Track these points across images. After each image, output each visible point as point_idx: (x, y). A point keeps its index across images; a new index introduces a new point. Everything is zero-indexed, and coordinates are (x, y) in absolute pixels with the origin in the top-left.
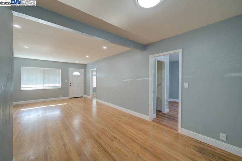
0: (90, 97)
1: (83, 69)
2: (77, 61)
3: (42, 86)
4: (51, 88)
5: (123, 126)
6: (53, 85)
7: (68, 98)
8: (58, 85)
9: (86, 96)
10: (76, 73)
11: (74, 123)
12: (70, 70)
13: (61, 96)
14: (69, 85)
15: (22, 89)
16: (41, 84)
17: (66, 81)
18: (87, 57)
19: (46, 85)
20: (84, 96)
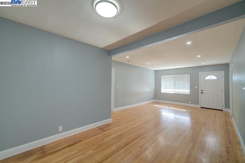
1: (223, 72)
2: (204, 63)
3: (173, 90)
4: (181, 93)
6: (183, 91)
7: (199, 106)
9: (228, 110)
10: (211, 77)
12: (201, 74)
13: (190, 102)
14: (200, 91)
15: (162, 92)
17: (196, 87)
18: (199, 56)
19: (176, 90)
20: (225, 110)
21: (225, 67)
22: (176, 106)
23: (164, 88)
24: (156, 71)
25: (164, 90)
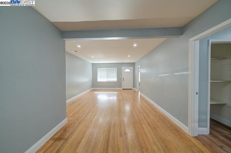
0: (136, 90)
1: (132, 67)
2: (126, 61)
3: (106, 79)
4: (111, 81)
5: (144, 125)
6: (113, 79)
7: (122, 89)
8: (115, 79)
9: (135, 89)
10: (127, 70)
11: (125, 108)
12: (123, 68)
13: (117, 87)
14: (122, 79)
15: (98, 81)
16: (106, 78)
17: (120, 76)
18: (129, 56)
19: (108, 79)
20: (133, 88)
21: (133, 65)
22: (110, 91)
23: (100, 78)
24: (93, 64)
25: (99, 80)
